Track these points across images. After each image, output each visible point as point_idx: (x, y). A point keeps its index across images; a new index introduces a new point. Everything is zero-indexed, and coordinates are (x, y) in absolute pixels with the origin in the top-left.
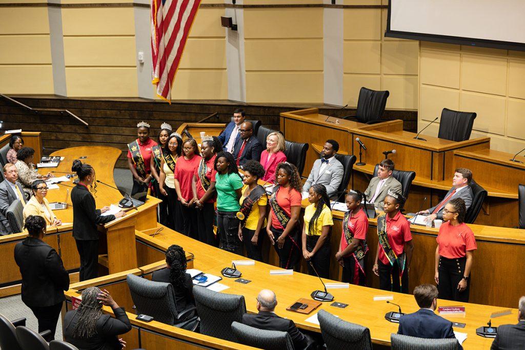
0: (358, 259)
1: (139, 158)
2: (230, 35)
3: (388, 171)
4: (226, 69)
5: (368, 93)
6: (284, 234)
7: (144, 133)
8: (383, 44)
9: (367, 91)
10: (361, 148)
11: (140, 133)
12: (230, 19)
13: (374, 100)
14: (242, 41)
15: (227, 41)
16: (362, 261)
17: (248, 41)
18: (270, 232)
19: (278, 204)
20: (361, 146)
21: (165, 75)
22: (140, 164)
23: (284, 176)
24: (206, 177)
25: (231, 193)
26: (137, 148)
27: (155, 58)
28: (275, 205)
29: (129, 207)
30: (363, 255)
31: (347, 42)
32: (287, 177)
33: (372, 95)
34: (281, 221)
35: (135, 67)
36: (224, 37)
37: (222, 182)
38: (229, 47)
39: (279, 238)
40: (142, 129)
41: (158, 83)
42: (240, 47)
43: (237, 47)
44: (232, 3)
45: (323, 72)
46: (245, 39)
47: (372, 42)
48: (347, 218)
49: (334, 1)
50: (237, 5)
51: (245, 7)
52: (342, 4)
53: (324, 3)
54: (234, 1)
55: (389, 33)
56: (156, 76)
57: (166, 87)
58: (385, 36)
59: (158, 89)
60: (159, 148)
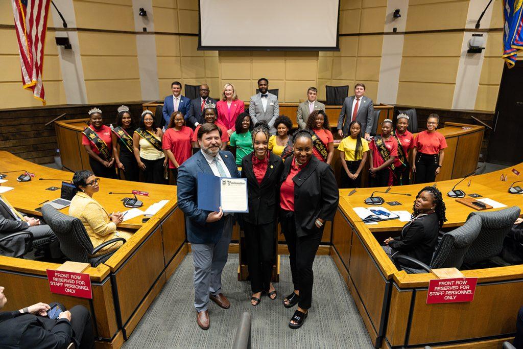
1: (101, 144)
2: (63, 53)
4: (61, 81)
7: (99, 119)
8: (182, 59)
12: (67, 39)
14: (78, 58)
15: (61, 58)
17: (84, 57)
22: (103, 149)
26: (95, 135)
31: (158, 58)
36: (57, 55)
38: (64, 63)
40: (96, 115)
42: (77, 62)
43: (73, 62)
44: (63, 27)
45: (140, 80)
46: (81, 55)
47: (174, 58)
49: (145, 29)
50: (69, 28)
51: (78, 29)
52: (154, 30)
53: (136, 30)
54: (65, 25)
55: (201, 48)
56: (34, 79)
57: (43, 89)
58: (198, 50)
59: (35, 92)
60: (121, 130)
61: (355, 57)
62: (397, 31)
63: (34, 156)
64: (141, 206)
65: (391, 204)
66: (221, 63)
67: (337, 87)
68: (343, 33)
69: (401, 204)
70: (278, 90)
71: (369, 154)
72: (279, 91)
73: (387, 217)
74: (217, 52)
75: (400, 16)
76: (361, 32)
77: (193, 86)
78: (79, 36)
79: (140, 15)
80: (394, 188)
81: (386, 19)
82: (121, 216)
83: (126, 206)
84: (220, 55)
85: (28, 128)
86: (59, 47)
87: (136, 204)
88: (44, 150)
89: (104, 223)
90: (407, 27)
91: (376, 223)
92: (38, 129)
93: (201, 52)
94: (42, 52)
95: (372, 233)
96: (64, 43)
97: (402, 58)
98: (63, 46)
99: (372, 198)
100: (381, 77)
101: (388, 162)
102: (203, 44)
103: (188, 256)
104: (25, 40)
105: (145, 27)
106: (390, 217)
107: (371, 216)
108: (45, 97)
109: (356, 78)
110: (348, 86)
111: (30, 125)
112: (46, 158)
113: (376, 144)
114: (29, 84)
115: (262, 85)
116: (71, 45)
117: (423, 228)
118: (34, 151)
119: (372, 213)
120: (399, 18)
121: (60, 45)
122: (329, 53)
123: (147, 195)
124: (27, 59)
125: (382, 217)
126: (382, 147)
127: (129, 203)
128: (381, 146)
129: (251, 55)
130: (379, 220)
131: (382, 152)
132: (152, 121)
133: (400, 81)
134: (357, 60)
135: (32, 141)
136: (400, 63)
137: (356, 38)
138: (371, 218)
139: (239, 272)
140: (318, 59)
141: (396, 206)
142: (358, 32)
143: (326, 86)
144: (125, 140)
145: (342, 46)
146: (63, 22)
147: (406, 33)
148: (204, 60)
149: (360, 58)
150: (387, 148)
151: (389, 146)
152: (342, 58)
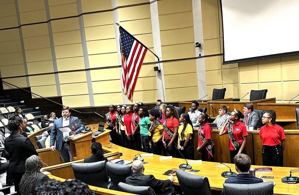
0: (209, 150)
2: (158, 75)
3: (223, 111)
4: (157, 89)
5: (216, 91)
6: (171, 142)
7: (112, 108)
8: (222, 71)
9: (216, 90)
10: (213, 109)
12: (157, 67)
13: (219, 93)
15: (157, 78)
16: (211, 150)
18: (164, 142)
19: (167, 127)
20: (213, 108)
21: (129, 90)
23: (169, 111)
24: (135, 121)
25: (146, 126)
27: (124, 83)
28: (166, 128)
29: (88, 130)
30: (211, 147)
31: (206, 72)
32: (171, 112)
33: (219, 91)
34: (169, 135)
35: (121, 92)
36: (156, 76)
37: (142, 121)
38: (158, 80)
39: (169, 144)
40: (111, 106)
41: (126, 93)
42: (162, 79)
43: (161, 79)
45: (198, 87)
46: (164, 75)
48: (200, 129)
49: (200, 55)
50: (160, 61)
51: (163, 61)
52: (204, 55)
53: (196, 56)
84: (239, 66)
93: (224, 66)
102: (225, 60)
121: (155, 71)
146: (158, 59)
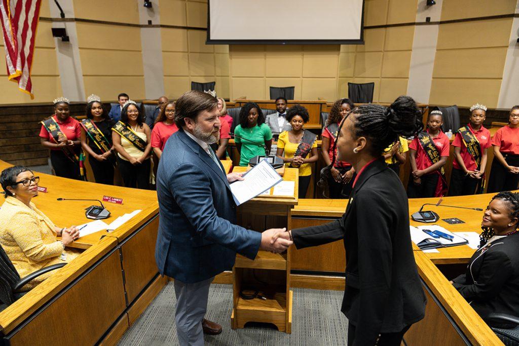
2: (60, 47)
4: (58, 76)
8: (190, 55)
9: (196, 83)
11: (61, 110)
12: (64, 30)
14: (76, 50)
15: (58, 51)
17: (82, 50)
21: (27, 69)
26: (57, 127)
31: (164, 53)
36: (54, 48)
40: (62, 104)
42: (75, 56)
43: (72, 57)
44: (60, 17)
45: (144, 77)
46: (79, 48)
47: (181, 54)
49: (150, 22)
50: (67, 19)
51: (77, 20)
52: (159, 23)
53: (141, 23)
54: (63, 15)
55: (209, 41)
56: (19, 69)
57: (29, 82)
58: (206, 44)
59: (21, 83)
60: (90, 122)
61: (381, 51)
62: (431, 21)
63: (26, 157)
64: (109, 216)
65: (449, 221)
66: (231, 59)
67: (361, 85)
68: (368, 25)
69: (463, 222)
70: (294, 87)
71: (410, 155)
72: (295, 89)
73: (449, 242)
74: (227, 46)
75: (435, 3)
76: (388, 24)
77: (200, 84)
78: (77, 28)
79: (145, 6)
80: (447, 200)
81: (418, 8)
82: (75, 232)
83: (89, 216)
84: (230, 50)
85: (20, 126)
86: (56, 39)
87: (101, 214)
88: (37, 151)
89: (41, 242)
90: (442, 16)
91: (435, 250)
92: (31, 128)
93: (211, 46)
94: (33, 40)
95: (437, 265)
96: (60, 33)
97: (436, 51)
98: (59, 38)
99: (421, 212)
100: (411, 74)
101: (436, 164)
102: (212, 38)
103: (168, 286)
104: (9, 26)
105: (150, 19)
106: (455, 241)
107: (427, 239)
108: (32, 90)
109: (381, 75)
110: (373, 83)
111: (21, 123)
112: (39, 160)
113: (421, 142)
114: (14, 74)
115: (279, 104)
116: (68, 37)
117: (508, 260)
118: (26, 152)
119: (427, 236)
120: (434, 6)
121: (57, 36)
122: (352, 47)
123: (120, 203)
124: (11, 46)
125: (443, 241)
126: (430, 146)
127: (94, 213)
128: (428, 144)
129: (265, 50)
130: (438, 245)
131: (429, 152)
132: (137, 113)
133: (433, 78)
134: (383, 55)
135: (23, 141)
136: (433, 57)
137: (383, 30)
138: (428, 242)
139: (232, 317)
140: (339, 54)
141: (458, 225)
142: (385, 24)
143: (349, 84)
144: (94, 135)
145: (366, 39)
146: (60, 12)
147: (441, 23)
148: (214, 57)
149: (386, 52)
150: (436, 147)
151: (439, 144)
152: (366, 54)
